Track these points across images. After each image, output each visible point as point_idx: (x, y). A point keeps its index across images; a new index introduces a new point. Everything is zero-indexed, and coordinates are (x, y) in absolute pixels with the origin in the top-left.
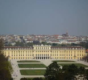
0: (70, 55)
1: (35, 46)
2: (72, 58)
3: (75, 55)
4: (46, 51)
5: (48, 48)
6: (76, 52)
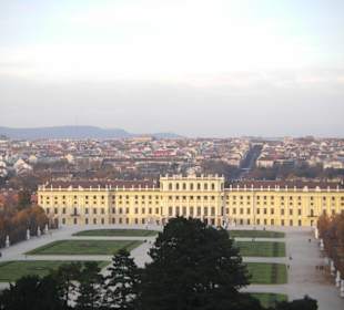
0: (295, 212)
1: (166, 178)
2: (300, 221)
3: (312, 211)
4: (206, 197)
5: (213, 185)
6: (315, 201)
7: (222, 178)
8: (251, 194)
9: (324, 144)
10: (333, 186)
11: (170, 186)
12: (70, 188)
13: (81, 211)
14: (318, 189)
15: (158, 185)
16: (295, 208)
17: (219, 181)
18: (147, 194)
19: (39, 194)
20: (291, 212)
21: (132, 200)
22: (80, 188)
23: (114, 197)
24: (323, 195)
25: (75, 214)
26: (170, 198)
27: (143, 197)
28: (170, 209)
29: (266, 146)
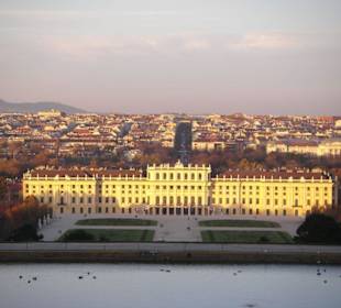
0: (280, 202)
1: (154, 168)
2: (285, 211)
3: (296, 201)
4: (192, 187)
5: (200, 176)
6: (300, 191)
7: (209, 168)
8: (237, 184)
9: (257, 123)
10: (317, 177)
11: (158, 175)
12: (57, 177)
13: (68, 201)
14: (302, 179)
15: (145, 175)
16: (280, 198)
17: (206, 171)
18: (133, 184)
19: (25, 182)
20: (276, 202)
21: (118, 189)
22: (67, 177)
23: (100, 187)
24: (308, 185)
25: (62, 203)
26: (158, 187)
27: (130, 187)
28: (158, 198)
29: (195, 124)
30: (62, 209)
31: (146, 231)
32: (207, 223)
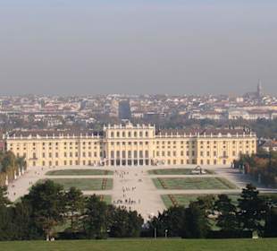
0: (211, 154)
1: (109, 127)
2: (215, 161)
3: (225, 152)
4: (141, 143)
5: (147, 134)
6: (227, 145)
7: (154, 127)
11: (112, 133)
12: (30, 137)
13: (39, 156)
14: (229, 135)
16: (211, 151)
17: (151, 129)
20: (208, 154)
22: (38, 137)
23: (65, 144)
24: (233, 140)
25: (34, 158)
27: (90, 143)
28: (112, 152)
29: (131, 102)
30: (34, 163)
31: (104, 179)
32: (155, 172)
